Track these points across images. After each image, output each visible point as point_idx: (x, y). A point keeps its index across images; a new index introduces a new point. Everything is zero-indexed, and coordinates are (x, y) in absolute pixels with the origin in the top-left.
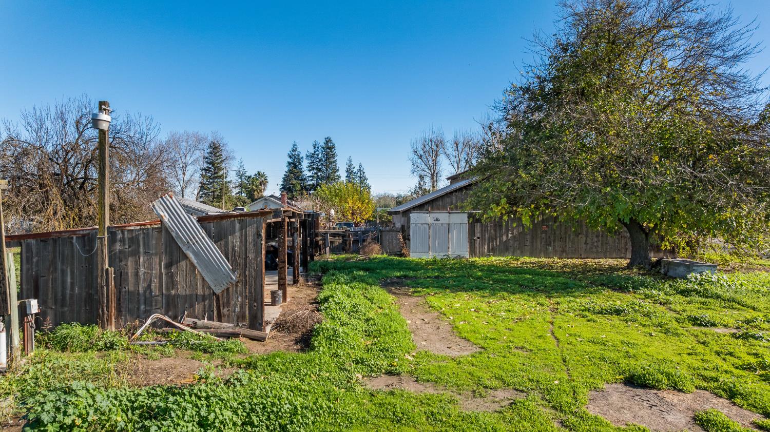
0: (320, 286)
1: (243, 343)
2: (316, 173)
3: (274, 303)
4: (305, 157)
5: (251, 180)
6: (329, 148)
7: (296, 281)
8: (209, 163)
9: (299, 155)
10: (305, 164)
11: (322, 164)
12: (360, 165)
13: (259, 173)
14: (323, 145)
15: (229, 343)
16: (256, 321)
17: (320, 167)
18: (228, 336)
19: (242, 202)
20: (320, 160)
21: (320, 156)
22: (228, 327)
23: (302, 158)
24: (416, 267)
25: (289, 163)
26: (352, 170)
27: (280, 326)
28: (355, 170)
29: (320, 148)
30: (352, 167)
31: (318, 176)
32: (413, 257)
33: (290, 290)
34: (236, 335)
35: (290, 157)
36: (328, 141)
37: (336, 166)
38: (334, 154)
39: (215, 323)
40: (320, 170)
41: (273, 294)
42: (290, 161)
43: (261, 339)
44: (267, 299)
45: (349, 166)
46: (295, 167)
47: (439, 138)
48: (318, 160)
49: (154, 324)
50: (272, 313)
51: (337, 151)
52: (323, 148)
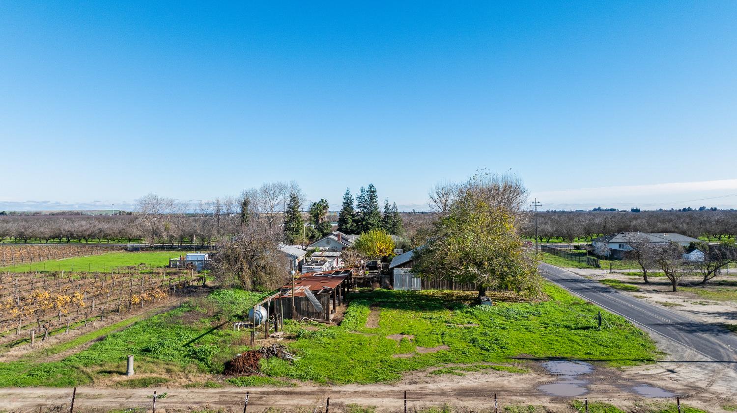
0: (348, 306)
1: (325, 324)
2: (363, 210)
3: (332, 313)
4: (355, 199)
5: (316, 206)
6: (372, 193)
7: (339, 305)
8: (290, 208)
9: (351, 197)
10: (355, 203)
11: (367, 204)
12: (394, 204)
13: (322, 201)
14: (368, 190)
15: (321, 324)
16: (328, 319)
17: (365, 205)
18: (321, 322)
19: (312, 232)
20: (366, 201)
21: (365, 197)
22: (321, 320)
23: (353, 199)
24: (394, 296)
25: (344, 203)
26: (389, 207)
27: (333, 320)
28: (391, 208)
29: (366, 192)
30: (389, 205)
31: (364, 212)
32: (395, 290)
33: (337, 308)
34: (323, 322)
35: (345, 199)
36: (371, 187)
37: (377, 205)
38: (375, 196)
39: (318, 319)
40: (365, 208)
41: (332, 311)
42: (345, 201)
43: (328, 323)
44: (330, 312)
45: (387, 204)
46: (348, 205)
47: (449, 188)
48: (364, 200)
49: (304, 320)
50: (332, 317)
51: (377, 194)
52: (367, 192)
